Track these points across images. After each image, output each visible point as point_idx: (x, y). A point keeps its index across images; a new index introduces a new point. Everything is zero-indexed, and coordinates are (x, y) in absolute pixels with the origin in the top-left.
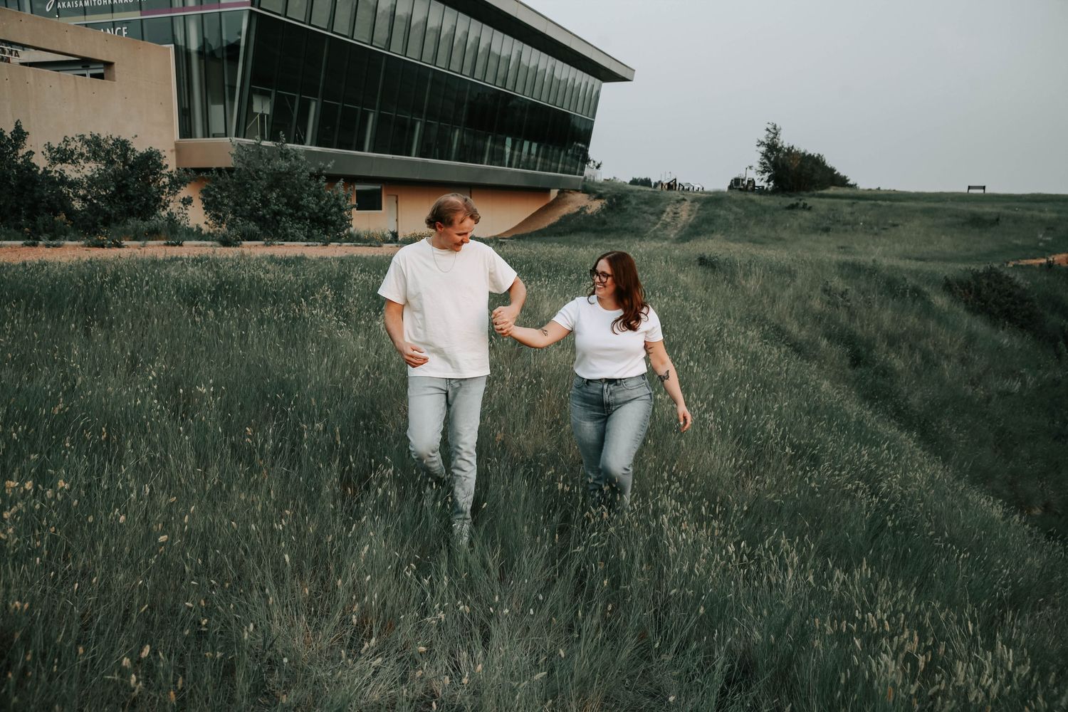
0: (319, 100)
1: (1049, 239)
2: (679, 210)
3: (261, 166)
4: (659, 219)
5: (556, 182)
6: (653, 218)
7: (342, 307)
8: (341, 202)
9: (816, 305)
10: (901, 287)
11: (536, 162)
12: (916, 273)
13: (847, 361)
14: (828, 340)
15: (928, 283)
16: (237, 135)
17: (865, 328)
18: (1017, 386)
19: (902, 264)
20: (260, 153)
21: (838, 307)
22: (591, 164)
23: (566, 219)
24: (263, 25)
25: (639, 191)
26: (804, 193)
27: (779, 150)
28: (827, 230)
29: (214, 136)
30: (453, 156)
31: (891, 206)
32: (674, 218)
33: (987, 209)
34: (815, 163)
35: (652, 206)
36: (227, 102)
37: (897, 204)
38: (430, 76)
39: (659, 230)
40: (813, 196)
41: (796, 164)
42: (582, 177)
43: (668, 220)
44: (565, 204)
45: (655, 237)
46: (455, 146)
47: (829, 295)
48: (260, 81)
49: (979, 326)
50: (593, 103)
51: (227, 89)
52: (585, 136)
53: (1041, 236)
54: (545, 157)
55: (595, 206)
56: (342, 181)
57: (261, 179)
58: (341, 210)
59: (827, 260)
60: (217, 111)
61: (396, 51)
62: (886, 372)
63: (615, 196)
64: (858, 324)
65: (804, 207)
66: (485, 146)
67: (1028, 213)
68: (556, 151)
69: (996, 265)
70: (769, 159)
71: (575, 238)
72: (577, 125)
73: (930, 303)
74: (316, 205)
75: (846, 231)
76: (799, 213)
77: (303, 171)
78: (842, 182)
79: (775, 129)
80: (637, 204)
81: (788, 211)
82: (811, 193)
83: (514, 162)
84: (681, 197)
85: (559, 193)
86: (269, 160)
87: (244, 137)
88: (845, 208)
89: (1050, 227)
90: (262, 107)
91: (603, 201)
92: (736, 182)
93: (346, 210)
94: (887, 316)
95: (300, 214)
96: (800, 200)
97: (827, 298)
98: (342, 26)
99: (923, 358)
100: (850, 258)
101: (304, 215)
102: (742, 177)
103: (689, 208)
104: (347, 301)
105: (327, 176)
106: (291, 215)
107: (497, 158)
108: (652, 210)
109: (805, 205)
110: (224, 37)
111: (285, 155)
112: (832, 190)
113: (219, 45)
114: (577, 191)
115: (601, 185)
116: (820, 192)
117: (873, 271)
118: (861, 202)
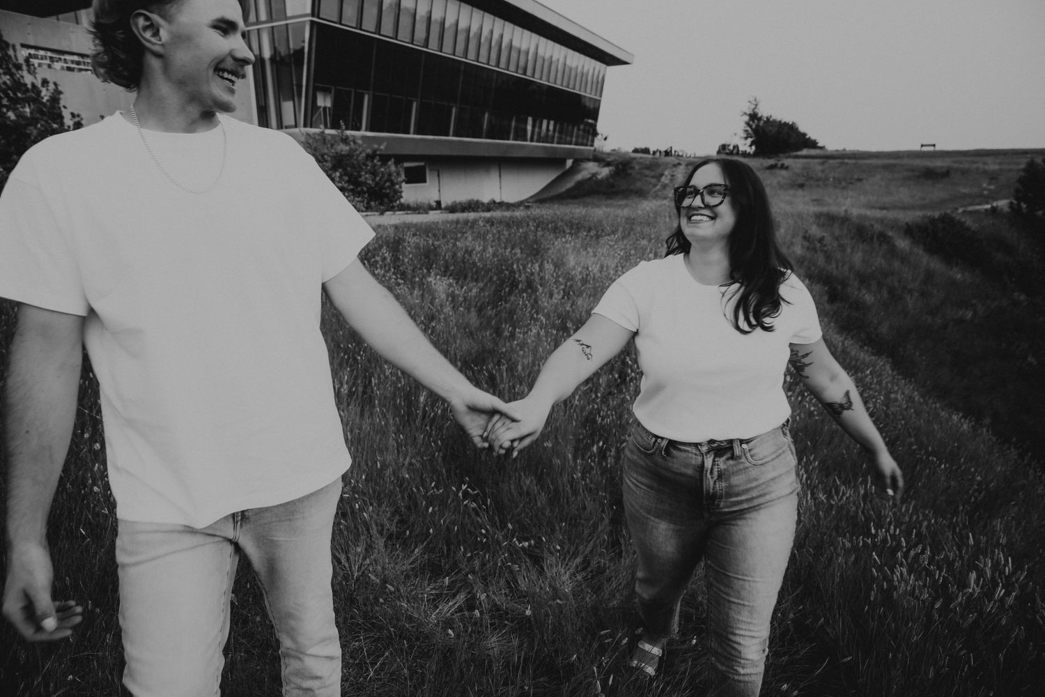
0: (371, 92)
1: (992, 187)
2: (675, 173)
3: (326, 151)
4: (659, 181)
5: (571, 153)
6: (654, 181)
7: (399, 266)
8: (393, 178)
9: (799, 250)
10: (870, 233)
11: (553, 137)
12: (881, 221)
13: (826, 298)
14: (809, 280)
15: (892, 228)
16: (305, 126)
17: (840, 268)
19: (869, 213)
20: (325, 140)
21: (816, 251)
22: (599, 137)
23: (580, 184)
24: (322, 32)
25: (641, 158)
26: (782, 155)
27: (760, 119)
28: (802, 186)
29: (286, 127)
30: (484, 135)
31: (856, 164)
32: (671, 180)
33: (938, 163)
34: (791, 128)
35: (652, 170)
36: (296, 99)
37: (861, 162)
38: (462, 68)
39: (659, 190)
40: (789, 157)
41: (774, 130)
42: (592, 148)
43: (667, 182)
44: (579, 171)
45: (656, 197)
46: (485, 127)
47: (808, 241)
48: (321, 82)
49: (936, 264)
50: (600, 85)
51: (295, 88)
52: (594, 113)
53: (985, 185)
54: (561, 132)
55: (605, 172)
56: (393, 160)
57: (326, 161)
58: (393, 184)
59: (806, 212)
60: (288, 107)
61: (433, 48)
62: (858, 306)
63: (621, 163)
64: (834, 266)
65: (783, 167)
66: (510, 126)
67: (975, 166)
68: (570, 128)
69: (949, 211)
70: (751, 126)
71: (588, 200)
72: (587, 104)
73: (894, 246)
74: (372, 181)
75: (818, 186)
76: (777, 171)
77: (361, 153)
78: (812, 144)
79: (755, 100)
80: (640, 169)
81: (767, 171)
82: (787, 155)
83: (535, 138)
84: (677, 162)
85: (573, 162)
86: (332, 145)
87: (311, 127)
88: (816, 165)
89: (993, 177)
90: (324, 102)
91: (611, 168)
92: (724, 147)
93: (397, 184)
94: (857, 258)
95: (359, 189)
96: (779, 161)
97: (806, 244)
98: (387, 30)
99: (889, 293)
100: (825, 209)
101: (363, 190)
102: (728, 143)
103: (684, 171)
104: (403, 261)
105: (380, 156)
106: (352, 190)
107: (521, 135)
108: (652, 174)
109: (783, 165)
110: (291, 46)
111: (345, 140)
112: (805, 152)
113: (287, 52)
114: (589, 160)
115: (609, 154)
116: (795, 153)
117: (845, 220)
118: (831, 161)
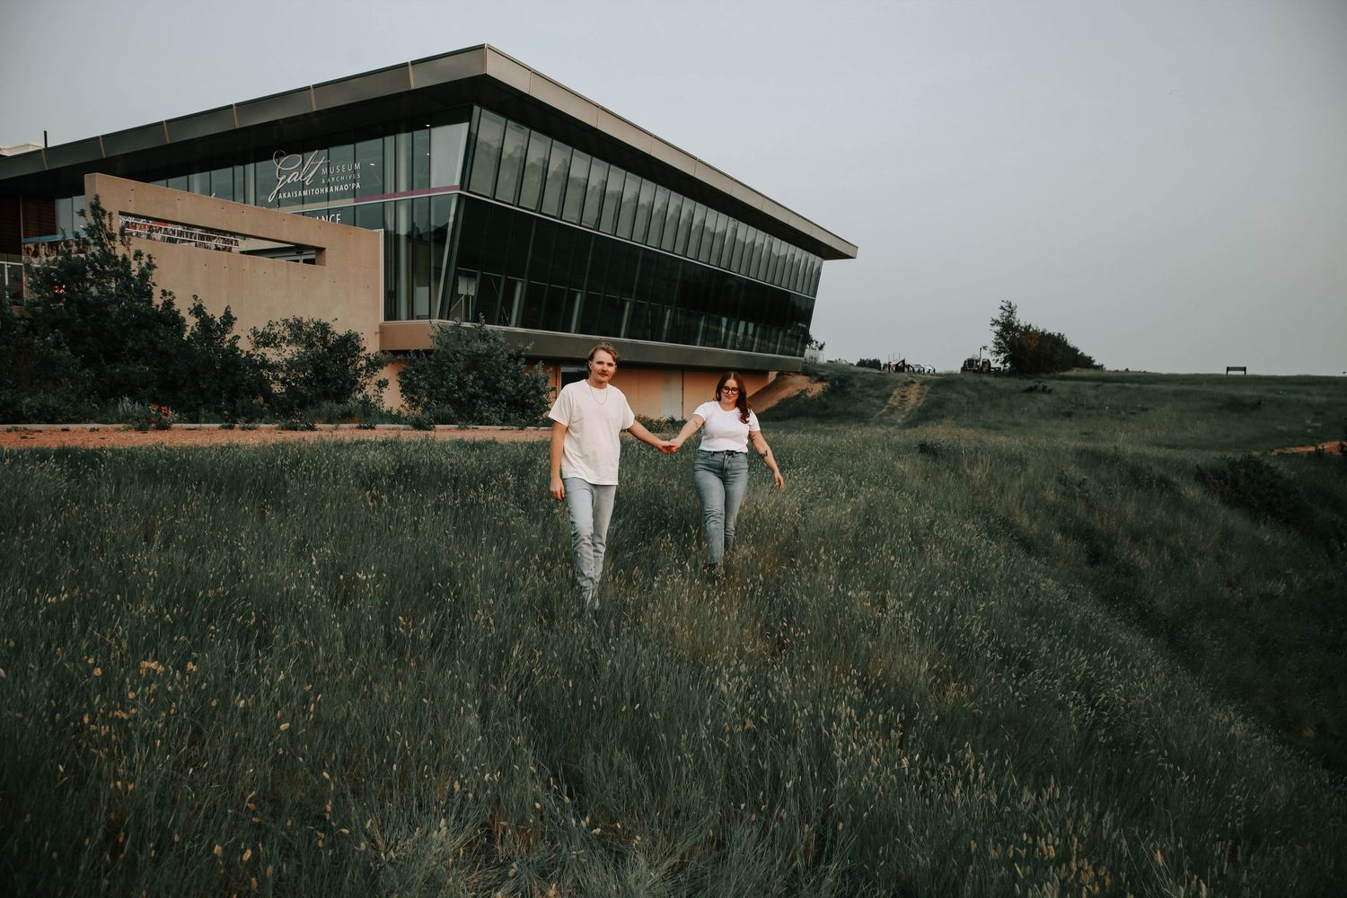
0: (526, 280)
1: (1319, 425)
2: (906, 394)
3: (459, 348)
4: (885, 403)
5: (774, 364)
6: (878, 402)
8: (540, 385)
9: (1051, 495)
10: (1147, 477)
11: (752, 343)
12: (1163, 462)
13: (1084, 558)
14: (1062, 535)
15: (1178, 472)
16: (441, 317)
17: (1105, 522)
18: (1281, 588)
19: (1147, 451)
20: (460, 335)
21: (1075, 498)
22: (814, 345)
23: (784, 403)
24: (472, 209)
25: (864, 373)
26: (1044, 375)
27: (1016, 329)
28: (1069, 415)
29: (418, 318)
30: (664, 336)
31: (1140, 389)
32: (901, 402)
33: (1247, 392)
34: (1057, 342)
35: (877, 389)
36: (432, 284)
37: (1146, 386)
38: (641, 255)
39: (885, 414)
40: (1054, 378)
41: (1034, 344)
42: (802, 359)
43: (895, 404)
44: (785, 387)
45: (881, 422)
46: (666, 327)
47: (1065, 485)
48: (467, 262)
49: (1238, 520)
50: (814, 279)
51: (432, 270)
52: (806, 316)
53: (1309, 422)
54: (762, 337)
55: (817, 388)
56: (541, 362)
57: (459, 361)
58: (539, 393)
59: (1064, 448)
60: (422, 293)
61: (605, 230)
62: (1129, 570)
63: (838, 379)
64: (1097, 517)
65: (1044, 390)
66: (697, 328)
67: (1294, 396)
68: (774, 331)
69: (1255, 453)
70: (1004, 339)
71: (793, 423)
72: (797, 303)
73: (1179, 494)
74: (514, 388)
75: (1090, 415)
76: (1038, 396)
77: (502, 353)
78: (1087, 362)
79: (1010, 307)
80: (861, 387)
81: (1026, 394)
82: (1052, 375)
83: (729, 342)
84: (910, 379)
85: (777, 375)
86: (468, 342)
87: (448, 319)
88: (1088, 391)
89: (1319, 411)
90: (467, 288)
91: (825, 384)
92: (970, 364)
93: (545, 393)
94: (1130, 509)
95: (496, 397)
96: (1039, 382)
97: (1061, 488)
98: (551, 207)
99: (1172, 555)
100: (1089, 445)
101: (500, 398)
102: (976, 358)
103: (918, 391)
105: (525, 357)
106: (488, 398)
107: (712, 338)
108: (877, 393)
109: (1044, 388)
110: (432, 221)
111: (484, 337)
112: (1075, 372)
113: (427, 230)
114: (798, 373)
115: (823, 367)
116: (1061, 374)
117: (1114, 460)
118: (1107, 385)
